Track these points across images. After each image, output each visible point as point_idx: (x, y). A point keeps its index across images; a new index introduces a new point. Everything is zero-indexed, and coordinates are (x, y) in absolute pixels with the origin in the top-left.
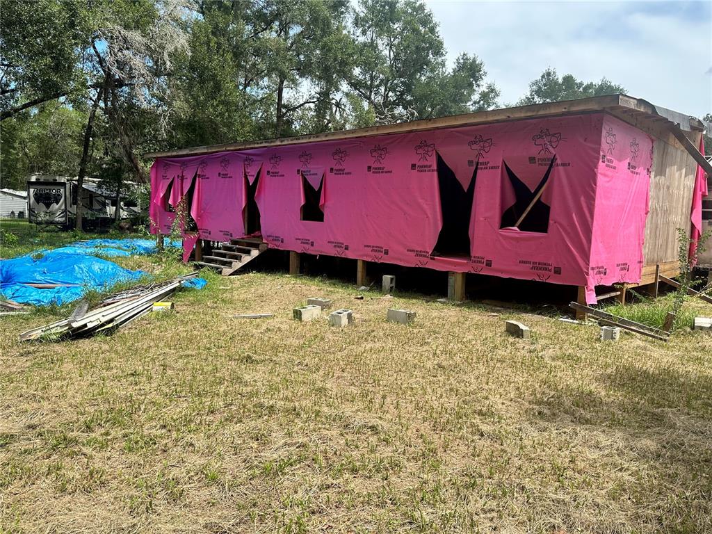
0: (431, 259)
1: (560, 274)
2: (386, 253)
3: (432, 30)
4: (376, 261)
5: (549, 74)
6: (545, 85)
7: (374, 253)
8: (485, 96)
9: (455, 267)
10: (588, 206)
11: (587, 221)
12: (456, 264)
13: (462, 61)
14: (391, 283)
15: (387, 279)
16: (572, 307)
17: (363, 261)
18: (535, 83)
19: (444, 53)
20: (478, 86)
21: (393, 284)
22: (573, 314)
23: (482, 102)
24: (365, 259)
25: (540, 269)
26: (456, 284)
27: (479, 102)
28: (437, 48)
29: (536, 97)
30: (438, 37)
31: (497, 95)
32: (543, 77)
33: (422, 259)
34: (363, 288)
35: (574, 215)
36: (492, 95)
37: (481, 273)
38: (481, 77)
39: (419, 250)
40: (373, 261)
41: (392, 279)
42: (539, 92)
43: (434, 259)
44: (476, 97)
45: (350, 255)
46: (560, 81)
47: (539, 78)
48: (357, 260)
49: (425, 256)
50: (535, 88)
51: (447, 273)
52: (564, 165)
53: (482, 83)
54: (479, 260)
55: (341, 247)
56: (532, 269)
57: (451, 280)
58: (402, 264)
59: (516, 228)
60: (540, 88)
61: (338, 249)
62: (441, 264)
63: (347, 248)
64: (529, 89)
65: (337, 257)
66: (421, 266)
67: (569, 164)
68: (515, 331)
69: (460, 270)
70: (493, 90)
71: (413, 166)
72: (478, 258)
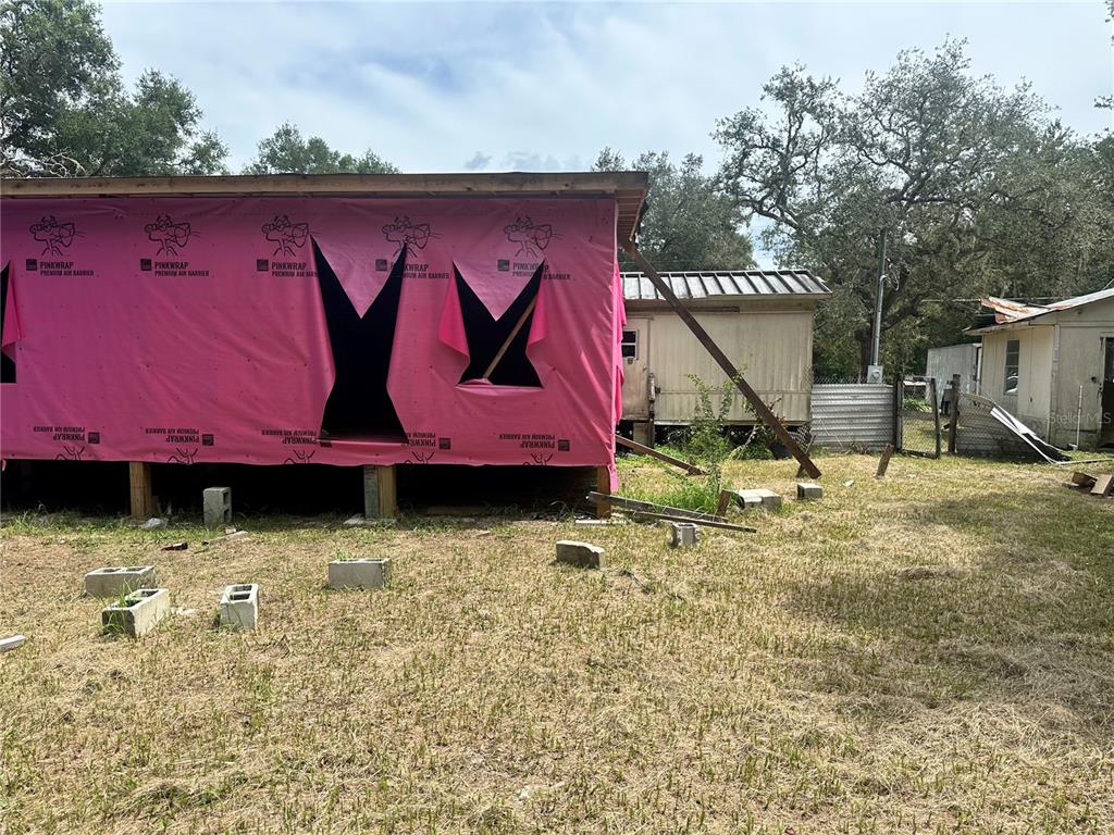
0: (323, 445)
1: (568, 450)
2: (208, 441)
3: (86, 18)
4: (184, 461)
5: (287, 133)
6: (282, 149)
7: (173, 446)
8: (202, 153)
9: (373, 456)
10: (603, 343)
11: (603, 366)
12: (377, 451)
13: (152, 84)
14: (225, 502)
15: (215, 496)
16: (592, 499)
17: (144, 463)
18: (268, 143)
19: (115, 63)
20: (188, 133)
21: (229, 505)
22: (591, 511)
23: (198, 163)
24: (151, 458)
25: (537, 445)
26: (382, 488)
27: (192, 162)
28: (100, 52)
29: (269, 166)
30: (100, 32)
31: (222, 154)
32: (278, 135)
33: (299, 447)
34: (154, 522)
35: (583, 356)
36: (213, 153)
37: (430, 463)
38: (192, 119)
39: (293, 430)
40: (173, 461)
41: (225, 495)
42: (272, 158)
43: (330, 445)
44: (184, 152)
45: (105, 453)
46: (306, 145)
47: (272, 136)
48: (126, 464)
49: (308, 441)
50: (267, 151)
51: (362, 467)
52: (560, 277)
53: (195, 130)
54: (426, 440)
55: (77, 437)
56: (522, 446)
57: (370, 482)
58: (253, 461)
59: (483, 380)
60: (273, 152)
61: (69, 443)
62: (345, 453)
63: (95, 438)
64: (257, 151)
65: (67, 461)
66: (300, 462)
67: (569, 276)
68: (580, 559)
69: (388, 461)
70: (214, 145)
71: (262, 264)
72: (424, 435)
